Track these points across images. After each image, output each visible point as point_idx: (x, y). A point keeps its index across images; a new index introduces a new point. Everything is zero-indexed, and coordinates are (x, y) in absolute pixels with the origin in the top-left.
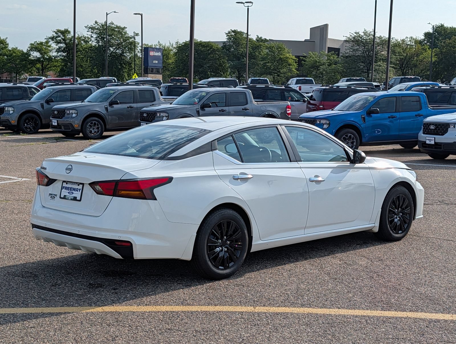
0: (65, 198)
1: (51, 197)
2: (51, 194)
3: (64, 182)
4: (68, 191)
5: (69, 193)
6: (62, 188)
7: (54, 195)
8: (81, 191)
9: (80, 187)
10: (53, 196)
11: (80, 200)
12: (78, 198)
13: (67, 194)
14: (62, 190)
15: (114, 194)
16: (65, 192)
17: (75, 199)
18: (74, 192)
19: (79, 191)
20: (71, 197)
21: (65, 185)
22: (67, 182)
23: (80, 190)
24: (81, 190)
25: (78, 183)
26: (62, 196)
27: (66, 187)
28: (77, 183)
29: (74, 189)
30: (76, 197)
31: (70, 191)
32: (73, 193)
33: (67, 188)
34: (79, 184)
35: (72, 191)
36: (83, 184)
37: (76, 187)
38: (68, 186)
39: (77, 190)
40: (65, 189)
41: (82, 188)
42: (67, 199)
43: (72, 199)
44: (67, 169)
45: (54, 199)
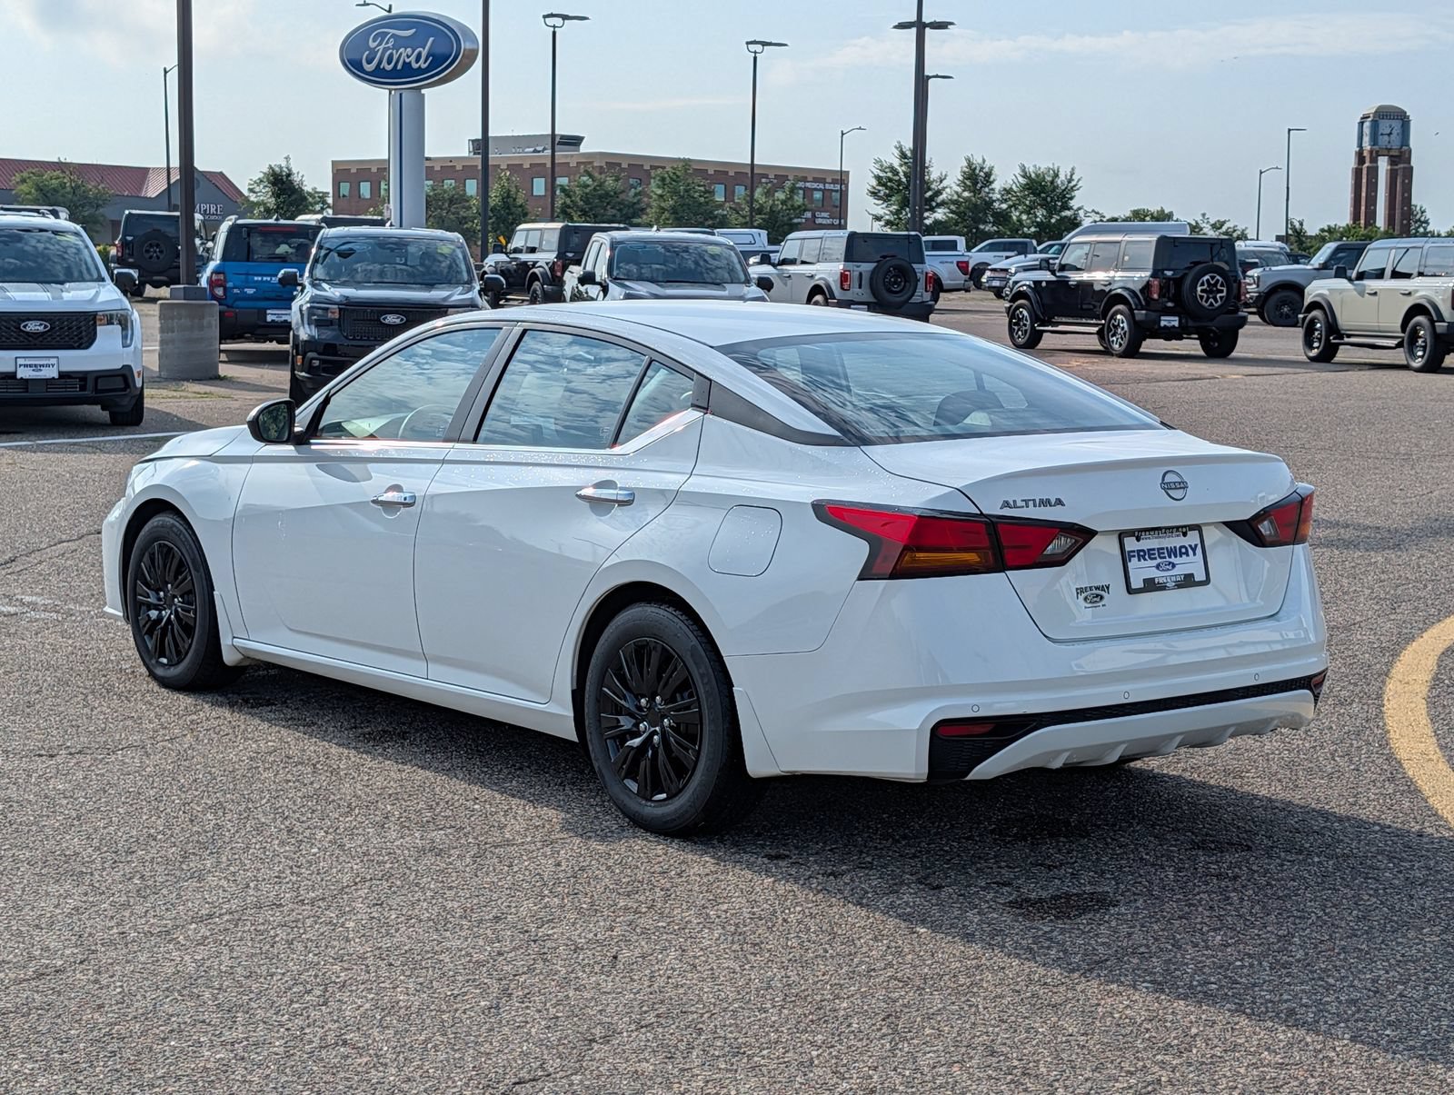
0: (1151, 586)
1: (1086, 599)
2: (1082, 590)
3: (1122, 535)
4: (1154, 563)
5: (1158, 567)
6: (1125, 557)
7: (1097, 588)
8: (1199, 550)
9: (1193, 538)
10: (1095, 595)
11: (1207, 582)
12: (1200, 576)
13: (1154, 573)
14: (1130, 565)
16: (1142, 571)
17: (1188, 581)
18: (1173, 559)
19: (1190, 552)
20: (1173, 579)
21: (1131, 544)
22: (1137, 534)
23: (1194, 550)
24: (1199, 546)
25: (1182, 527)
26: (1137, 583)
27: (1139, 551)
28: (1178, 528)
29: (1172, 552)
30: (1192, 575)
31: (1159, 560)
32: (1174, 566)
33: (1142, 555)
34: (1183, 530)
35: (1168, 559)
36: (1198, 528)
37: (1176, 541)
38: (1146, 544)
39: (1183, 551)
40: (1139, 560)
41: (1198, 542)
42: (1162, 587)
43: (1179, 586)
44: (1167, 487)
45: (1103, 603)
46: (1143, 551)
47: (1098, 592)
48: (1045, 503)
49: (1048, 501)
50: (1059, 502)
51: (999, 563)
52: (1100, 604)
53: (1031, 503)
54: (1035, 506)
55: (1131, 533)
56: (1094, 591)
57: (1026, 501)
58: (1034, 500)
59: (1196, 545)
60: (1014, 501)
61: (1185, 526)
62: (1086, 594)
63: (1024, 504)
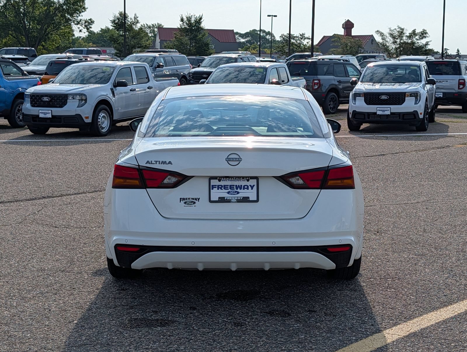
0: (222, 200)
1: (185, 203)
2: (184, 199)
3: (211, 178)
4: (227, 191)
5: (228, 193)
6: (211, 187)
8: (255, 188)
9: (253, 182)
10: (191, 202)
11: (257, 201)
12: (253, 199)
13: (225, 195)
14: (212, 190)
15: (323, 186)
16: (216, 194)
17: (246, 200)
18: (239, 190)
19: (250, 188)
20: (236, 198)
21: (214, 182)
22: (219, 178)
23: (252, 187)
24: (256, 186)
26: (214, 197)
27: (219, 185)
29: (239, 187)
30: (248, 198)
31: (230, 190)
32: (238, 193)
33: (220, 187)
34: (248, 178)
35: (235, 190)
36: (256, 178)
37: (243, 183)
38: (222, 183)
39: (246, 187)
40: (218, 189)
41: (256, 184)
42: (229, 201)
43: (239, 201)
44: (228, 160)
45: (195, 205)
46: (222, 186)
47: (193, 200)
48: (164, 163)
49: (165, 162)
50: (170, 163)
51: (144, 186)
52: (193, 205)
53: (158, 163)
54: (159, 164)
55: (215, 178)
56: (191, 200)
57: (156, 162)
58: (159, 162)
59: (254, 186)
60: (151, 161)
61: (248, 177)
62: (186, 201)
63: (155, 162)
